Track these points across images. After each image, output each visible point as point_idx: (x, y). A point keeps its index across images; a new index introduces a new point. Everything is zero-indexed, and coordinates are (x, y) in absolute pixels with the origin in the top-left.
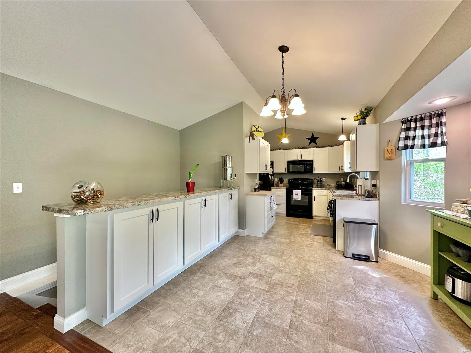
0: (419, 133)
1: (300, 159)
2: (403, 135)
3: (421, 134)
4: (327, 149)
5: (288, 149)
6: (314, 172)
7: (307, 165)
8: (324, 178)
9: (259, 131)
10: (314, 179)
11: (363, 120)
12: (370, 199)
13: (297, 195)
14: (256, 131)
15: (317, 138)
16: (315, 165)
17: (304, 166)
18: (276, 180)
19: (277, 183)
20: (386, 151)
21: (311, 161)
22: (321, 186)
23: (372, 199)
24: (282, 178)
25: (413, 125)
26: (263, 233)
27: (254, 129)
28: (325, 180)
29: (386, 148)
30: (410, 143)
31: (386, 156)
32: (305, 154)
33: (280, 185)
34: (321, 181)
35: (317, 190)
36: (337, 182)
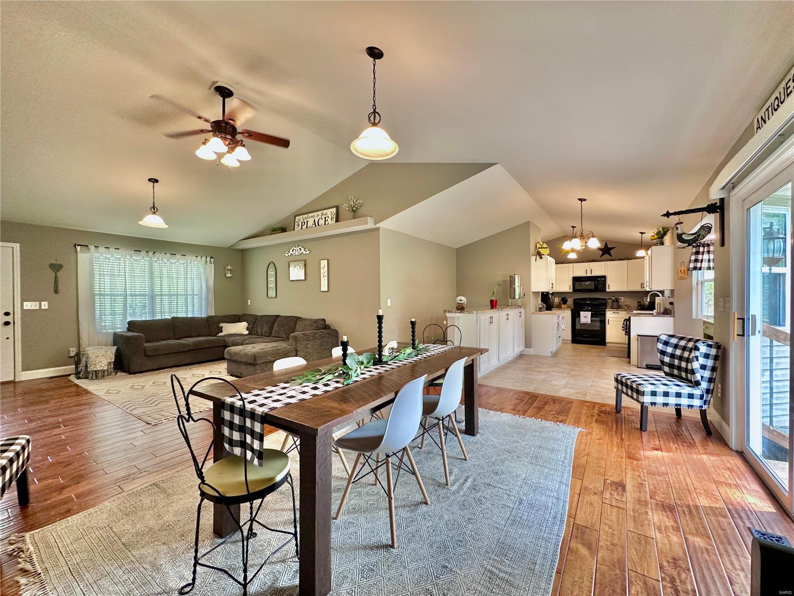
0: (706, 256)
1: (589, 275)
2: (693, 258)
3: (707, 258)
4: (625, 262)
5: (573, 263)
6: (607, 290)
7: (599, 282)
8: (621, 298)
9: (544, 248)
10: (608, 299)
11: (660, 239)
12: (665, 315)
13: (586, 317)
14: (541, 248)
15: (612, 248)
16: (608, 282)
17: (595, 284)
18: (557, 300)
19: (558, 304)
20: (679, 271)
21: (604, 277)
22: (617, 306)
23: (667, 315)
24: (565, 298)
25: (701, 249)
26: (552, 352)
27: (538, 246)
28: (622, 299)
29: (680, 269)
30: (699, 265)
31: (679, 276)
32: (597, 269)
33: (563, 306)
34: (617, 301)
35: (612, 312)
36: (639, 302)
